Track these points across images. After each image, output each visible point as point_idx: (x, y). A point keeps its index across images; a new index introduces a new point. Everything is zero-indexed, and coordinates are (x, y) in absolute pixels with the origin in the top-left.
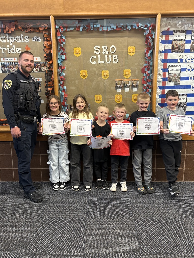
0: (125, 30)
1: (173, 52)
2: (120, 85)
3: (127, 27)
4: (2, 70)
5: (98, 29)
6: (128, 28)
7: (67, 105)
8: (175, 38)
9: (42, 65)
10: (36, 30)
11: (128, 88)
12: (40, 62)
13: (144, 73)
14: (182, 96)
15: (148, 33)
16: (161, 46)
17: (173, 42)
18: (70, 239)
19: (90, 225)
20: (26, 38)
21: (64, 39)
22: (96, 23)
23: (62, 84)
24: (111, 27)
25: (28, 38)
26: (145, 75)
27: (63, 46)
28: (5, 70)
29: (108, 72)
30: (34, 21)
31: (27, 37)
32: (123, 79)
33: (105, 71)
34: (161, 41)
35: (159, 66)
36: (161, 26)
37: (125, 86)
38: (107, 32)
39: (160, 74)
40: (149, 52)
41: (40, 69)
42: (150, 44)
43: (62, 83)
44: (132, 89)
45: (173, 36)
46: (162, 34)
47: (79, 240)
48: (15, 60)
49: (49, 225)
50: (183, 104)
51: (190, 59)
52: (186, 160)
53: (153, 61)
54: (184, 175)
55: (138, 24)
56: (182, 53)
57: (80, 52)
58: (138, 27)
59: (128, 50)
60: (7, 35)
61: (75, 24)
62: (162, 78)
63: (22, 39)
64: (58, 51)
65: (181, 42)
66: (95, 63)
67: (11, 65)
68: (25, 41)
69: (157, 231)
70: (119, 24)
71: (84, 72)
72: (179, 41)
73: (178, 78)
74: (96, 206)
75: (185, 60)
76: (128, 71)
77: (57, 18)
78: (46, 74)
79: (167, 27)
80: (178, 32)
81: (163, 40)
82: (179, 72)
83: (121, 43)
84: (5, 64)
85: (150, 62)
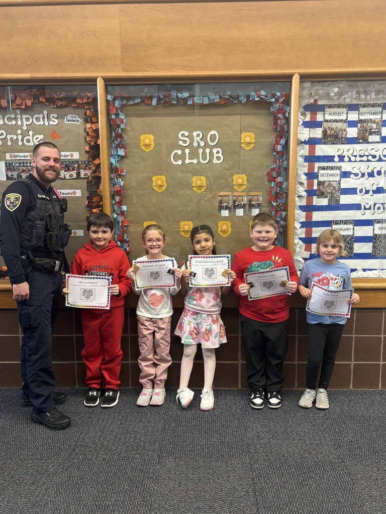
0: (234, 102)
1: (325, 143)
2: (226, 204)
3: (238, 98)
4: (7, 176)
5: (185, 100)
6: (240, 99)
7: (127, 240)
8: (328, 117)
9: (81, 166)
10: (72, 104)
11: (242, 210)
12: (77, 161)
13: (271, 182)
14: (345, 224)
15: (278, 109)
16: (303, 132)
17: (325, 124)
18: (123, 502)
19: (164, 474)
20: (53, 117)
21: (123, 119)
22: (181, 91)
23: (118, 201)
24: (209, 98)
25: (56, 118)
26: (273, 184)
27: (120, 132)
28: (12, 175)
29: (203, 178)
30: (68, 88)
32: (232, 193)
33: (199, 177)
34: (301, 123)
35: (300, 168)
36: (300, 96)
37: (236, 204)
38: (202, 106)
39: (301, 184)
40: (281, 143)
41: (78, 174)
42: (282, 127)
43: (117, 199)
44: (250, 211)
45: (324, 114)
46: (303, 109)
47: (141, 504)
49: (84, 475)
50: (347, 238)
51: (358, 156)
52: (355, 346)
53: (288, 159)
54: (352, 376)
55: (259, 93)
56: (341, 144)
57: (153, 143)
58: (258, 97)
59: (241, 139)
60: (18, 111)
61: (144, 92)
62: (305, 191)
63: (46, 120)
64: (110, 140)
65: (339, 125)
66: (180, 162)
67: (24, 166)
68: (51, 123)
69: (294, 487)
70: (225, 92)
71: (159, 181)
72: (335, 123)
73: (336, 191)
74: (178, 436)
75: (348, 157)
76: (242, 178)
77: (110, 83)
78: (88, 183)
79: (313, 98)
80: (333, 107)
81: (306, 120)
82: (338, 179)
83: (227, 125)
84: (14, 164)
85: (283, 161)
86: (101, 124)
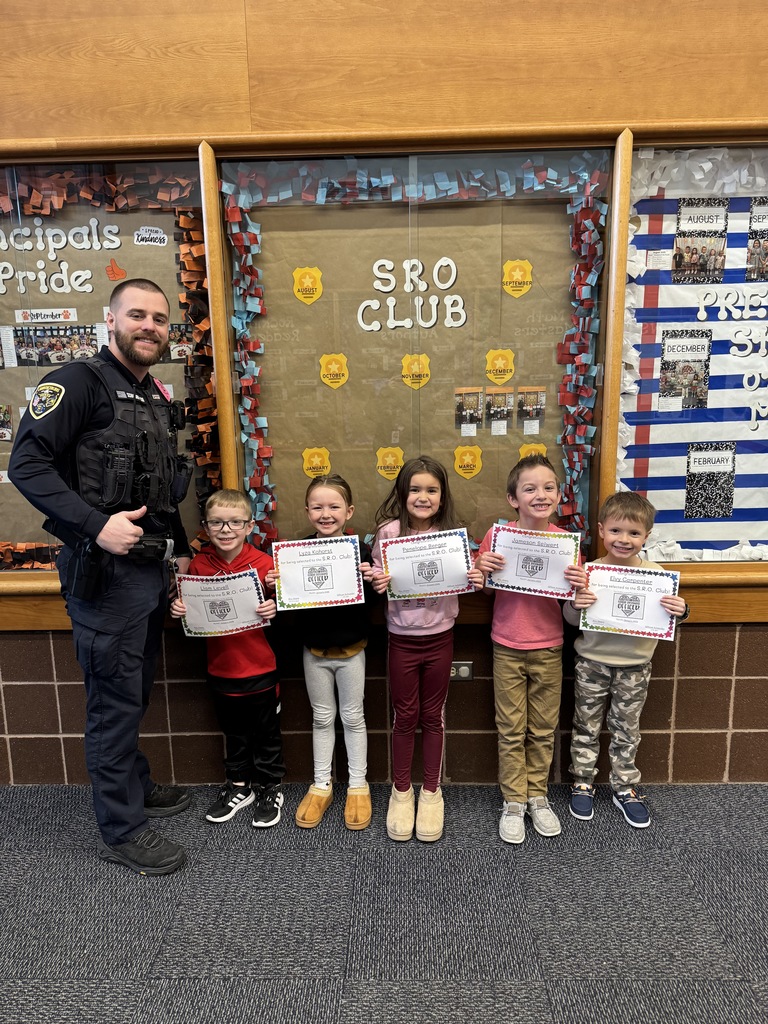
1: (677, 282)
2: (472, 412)
3: (498, 184)
4: (19, 357)
5: (387, 191)
6: (503, 188)
7: (270, 486)
8: (686, 226)
10: (147, 203)
11: (505, 423)
13: (565, 364)
14: (716, 449)
15: (583, 209)
16: (633, 258)
17: (680, 242)
20: (109, 232)
21: (255, 236)
23: (249, 408)
24: (436, 187)
25: (117, 234)
26: (569, 368)
27: (250, 262)
28: (29, 355)
29: (424, 359)
30: (139, 169)
31: (115, 229)
32: (484, 389)
33: (416, 356)
34: (631, 238)
35: (625, 334)
37: (492, 412)
38: (425, 207)
39: (629, 367)
40: (588, 281)
42: (591, 248)
43: (248, 403)
44: (521, 425)
45: (678, 219)
46: (635, 210)
48: (67, 317)
50: (720, 479)
51: (747, 308)
52: (736, 699)
53: (603, 316)
54: (728, 757)
55: (544, 173)
56: (713, 282)
57: (319, 286)
58: (542, 182)
60: (37, 221)
61: (298, 175)
62: (636, 382)
63: (95, 237)
64: (231, 281)
66: (376, 326)
67: (52, 336)
68: (107, 244)
70: (469, 173)
71: (334, 365)
72: (701, 239)
73: (699, 381)
75: (727, 310)
76: (504, 357)
77: (227, 154)
78: (186, 371)
79: (656, 184)
80: (697, 205)
81: (638, 233)
82: (703, 356)
83: (476, 246)
84: (31, 333)
85: (591, 320)
86: (209, 245)
